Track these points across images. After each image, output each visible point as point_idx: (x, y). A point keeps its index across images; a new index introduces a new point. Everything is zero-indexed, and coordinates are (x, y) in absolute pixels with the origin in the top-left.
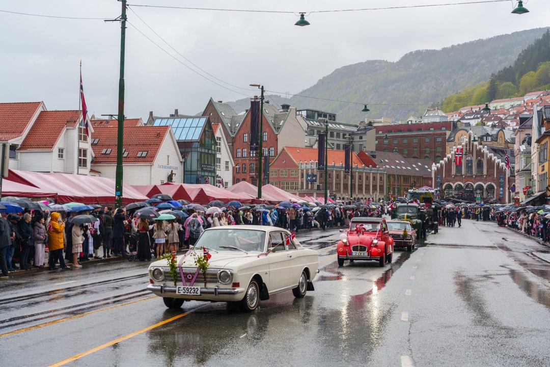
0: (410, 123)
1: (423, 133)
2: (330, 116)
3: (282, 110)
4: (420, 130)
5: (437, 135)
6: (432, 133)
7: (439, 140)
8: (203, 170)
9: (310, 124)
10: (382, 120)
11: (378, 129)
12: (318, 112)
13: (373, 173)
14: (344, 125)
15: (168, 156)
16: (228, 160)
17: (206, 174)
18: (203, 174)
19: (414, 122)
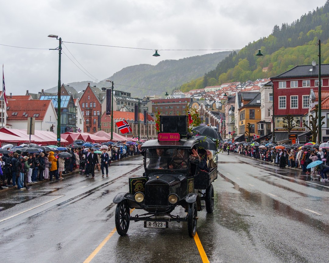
0: (169, 98)
1: (176, 104)
2: (128, 94)
3: (102, 91)
4: (174, 102)
5: (183, 105)
6: (180, 103)
7: (184, 107)
8: (69, 124)
9: (117, 98)
10: (154, 96)
11: (153, 101)
12: (121, 92)
13: (153, 124)
14: (135, 99)
15: (51, 116)
16: (81, 118)
17: (71, 126)
18: (69, 126)
19: (171, 98)
